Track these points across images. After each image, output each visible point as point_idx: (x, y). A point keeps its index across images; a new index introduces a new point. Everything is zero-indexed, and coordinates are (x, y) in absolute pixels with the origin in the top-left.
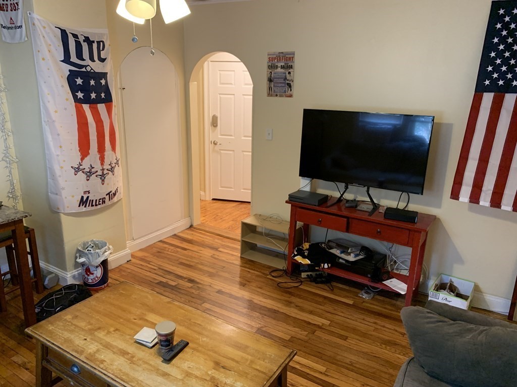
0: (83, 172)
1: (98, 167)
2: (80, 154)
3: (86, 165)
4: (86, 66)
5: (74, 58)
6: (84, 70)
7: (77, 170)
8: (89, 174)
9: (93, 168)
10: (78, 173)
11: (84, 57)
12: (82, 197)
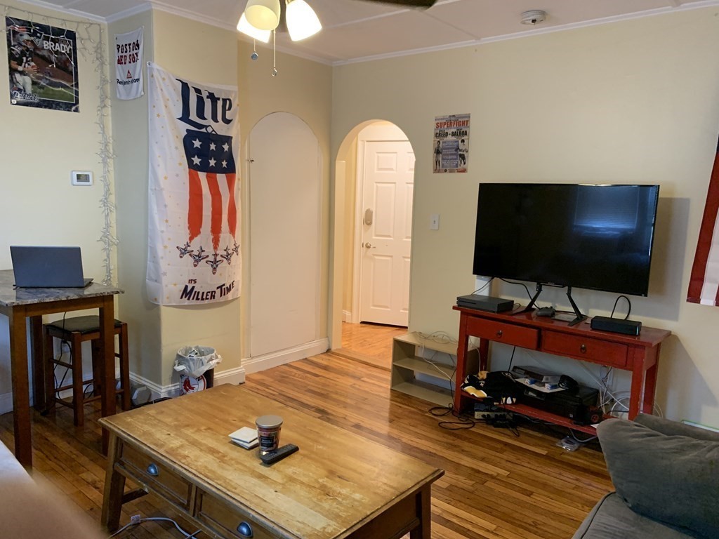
0: (190, 255)
1: (209, 250)
2: (189, 231)
3: (195, 247)
4: (206, 127)
5: (193, 116)
6: (204, 130)
7: (183, 252)
8: (198, 258)
9: (203, 251)
10: (185, 256)
11: (205, 116)
12: (186, 287)
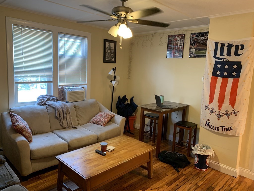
0: (209, 109)
1: (216, 109)
2: (209, 100)
3: (211, 106)
4: (223, 59)
8: (212, 112)
9: (214, 109)
10: (207, 109)
12: (207, 121)
